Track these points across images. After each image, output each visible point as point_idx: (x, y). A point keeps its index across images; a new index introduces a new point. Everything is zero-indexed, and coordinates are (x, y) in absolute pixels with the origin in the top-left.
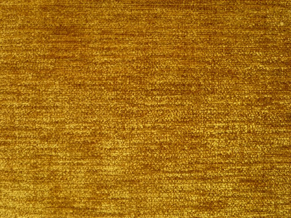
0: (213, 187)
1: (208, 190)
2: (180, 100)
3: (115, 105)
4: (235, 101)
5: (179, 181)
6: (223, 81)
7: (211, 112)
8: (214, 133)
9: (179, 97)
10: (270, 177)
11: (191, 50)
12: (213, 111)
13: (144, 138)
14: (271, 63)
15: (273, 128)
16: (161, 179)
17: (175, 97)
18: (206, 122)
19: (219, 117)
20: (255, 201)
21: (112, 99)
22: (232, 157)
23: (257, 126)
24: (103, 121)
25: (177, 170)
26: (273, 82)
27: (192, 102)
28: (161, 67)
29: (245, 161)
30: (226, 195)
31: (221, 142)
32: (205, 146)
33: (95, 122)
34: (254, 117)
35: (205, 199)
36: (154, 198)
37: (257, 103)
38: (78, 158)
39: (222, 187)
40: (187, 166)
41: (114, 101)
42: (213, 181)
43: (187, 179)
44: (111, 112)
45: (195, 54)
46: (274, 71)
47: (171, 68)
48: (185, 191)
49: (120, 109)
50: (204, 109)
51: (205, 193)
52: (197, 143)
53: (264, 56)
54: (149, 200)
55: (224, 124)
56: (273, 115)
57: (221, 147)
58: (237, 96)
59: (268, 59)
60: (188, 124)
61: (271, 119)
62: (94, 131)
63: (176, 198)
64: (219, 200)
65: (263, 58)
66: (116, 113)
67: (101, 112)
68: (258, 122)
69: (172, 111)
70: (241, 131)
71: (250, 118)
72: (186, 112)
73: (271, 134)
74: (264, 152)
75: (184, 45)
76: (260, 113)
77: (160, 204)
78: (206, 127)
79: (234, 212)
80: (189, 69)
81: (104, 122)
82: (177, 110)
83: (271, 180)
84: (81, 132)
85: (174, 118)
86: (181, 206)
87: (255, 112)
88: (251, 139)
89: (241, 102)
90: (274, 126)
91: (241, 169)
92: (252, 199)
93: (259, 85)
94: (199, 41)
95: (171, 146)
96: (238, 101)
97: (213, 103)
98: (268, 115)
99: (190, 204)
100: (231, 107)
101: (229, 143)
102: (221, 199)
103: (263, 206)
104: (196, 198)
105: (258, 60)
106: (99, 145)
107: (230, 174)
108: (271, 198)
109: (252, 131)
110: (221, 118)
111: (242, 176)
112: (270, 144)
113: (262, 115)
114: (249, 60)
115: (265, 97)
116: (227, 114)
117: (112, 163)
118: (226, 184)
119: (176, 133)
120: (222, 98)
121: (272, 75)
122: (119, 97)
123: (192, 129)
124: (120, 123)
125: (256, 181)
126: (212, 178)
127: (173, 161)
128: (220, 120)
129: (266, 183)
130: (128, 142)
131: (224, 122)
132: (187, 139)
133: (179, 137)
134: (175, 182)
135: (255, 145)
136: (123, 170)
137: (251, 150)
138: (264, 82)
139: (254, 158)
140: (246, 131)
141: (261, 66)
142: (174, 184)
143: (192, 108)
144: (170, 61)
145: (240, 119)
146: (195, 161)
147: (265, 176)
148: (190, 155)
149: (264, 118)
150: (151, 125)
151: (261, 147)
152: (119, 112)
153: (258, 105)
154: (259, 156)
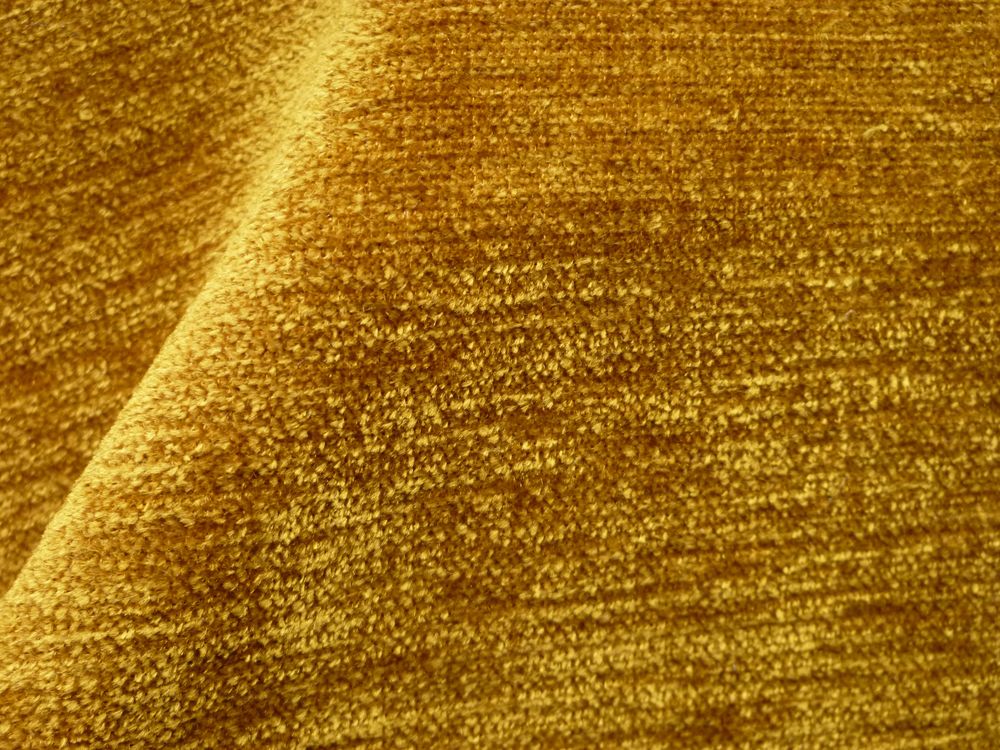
0: (739, 644)
1: (717, 661)
2: (598, 279)
3: (301, 324)
4: (832, 275)
5: (595, 635)
6: (783, 184)
7: (732, 326)
8: (742, 420)
9: (597, 263)
10: (965, 589)
11: (638, 53)
12: (741, 321)
13: (444, 467)
14: (970, 105)
15: (980, 384)
16: (521, 635)
17: (579, 264)
18: (711, 374)
19: (765, 348)
20: (904, 688)
21: (286, 293)
22: (818, 516)
23: (918, 377)
24: (248, 409)
25: (587, 589)
26: (984, 184)
27: (651, 284)
28: (512, 129)
29: (866, 530)
30: (791, 674)
31: (771, 453)
32: (704, 477)
33: (207, 414)
34: (908, 340)
35: (704, 697)
36: (490, 716)
37: (918, 279)
38: (138, 612)
39: (775, 643)
40: (632, 567)
41: (294, 302)
42: (737, 622)
43: (629, 622)
44: (283, 361)
45: (655, 70)
46: (986, 139)
47: (555, 130)
48: (620, 675)
49: (329, 339)
50: (703, 314)
51: (703, 673)
52: (671, 467)
53: (939, 77)
54: (472, 729)
55: (784, 379)
56: (981, 330)
57: (773, 474)
58: (839, 251)
59: (955, 87)
60: (635, 387)
61: (973, 347)
62: (203, 464)
63: (586, 705)
64: (760, 695)
65: (937, 85)
66: (315, 363)
67: (233, 364)
68: (922, 361)
69: (566, 331)
70: (853, 403)
71: (892, 346)
72: (625, 331)
73: (973, 412)
74: (945, 488)
75: (608, 30)
76: (930, 325)
77: (517, 740)
78: (709, 393)
79: (822, 739)
80: (634, 133)
81: (253, 416)
82: (586, 324)
83: (969, 600)
84: (139, 470)
85: (575, 365)
86: (603, 735)
87: (912, 320)
88: (894, 436)
89: (857, 278)
90: (987, 375)
91: (853, 564)
92: (892, 681)
93: (928, 201)
94: (669, 14)
95: (563, 490)
96: (845, 273)
97: (742, 286)
98: (962, 330)
99: (643, 722)
100: (816, 300)
101: (806, 456)
102: (767, 693)
103: (933, 705)
104: (669, 695)
105: (916, 92)
106: (243, 532)
107: (806, 586)
108: (968, 672)
109: (897, 399)
110: (775, 353)
111: (853, 589)
112: (970, 452)
113: (938, 329)
114: (878, 96)
115: (950, 253)
116: (799, 335)
117: (305, 602)
118: (789, 628)
119: (582, 429)
120: (781, 264)
121: (976, 156)
122: (318, 280)
123: (653, 407)
124: (337, 410)
125: (909, 607)
126: (733, 609)
127: (570, 555)
128: (770, 360)
129: (951, 613)
130: (376, 496)
131: (787, 369)
132: (630, 453)
133: (596, 449)
134: (578, 639)
135: (907, 458)
136: (353, 622)
137: (891, 481)
138: (947, 186)
139: (903, 514)
140: (874, 403)
141: (929, 117)
142: (577, 648)
143: (651, 315)
144: (546, 102)
145: (849, 351)
146: (663, 544)
147: (944, 584)
148: (640, 519)
149: (948, 343)
150: (478, 405)
151: (933, 467)
152: (330, 359)
153: (925, 288)
154: (924, 505)
